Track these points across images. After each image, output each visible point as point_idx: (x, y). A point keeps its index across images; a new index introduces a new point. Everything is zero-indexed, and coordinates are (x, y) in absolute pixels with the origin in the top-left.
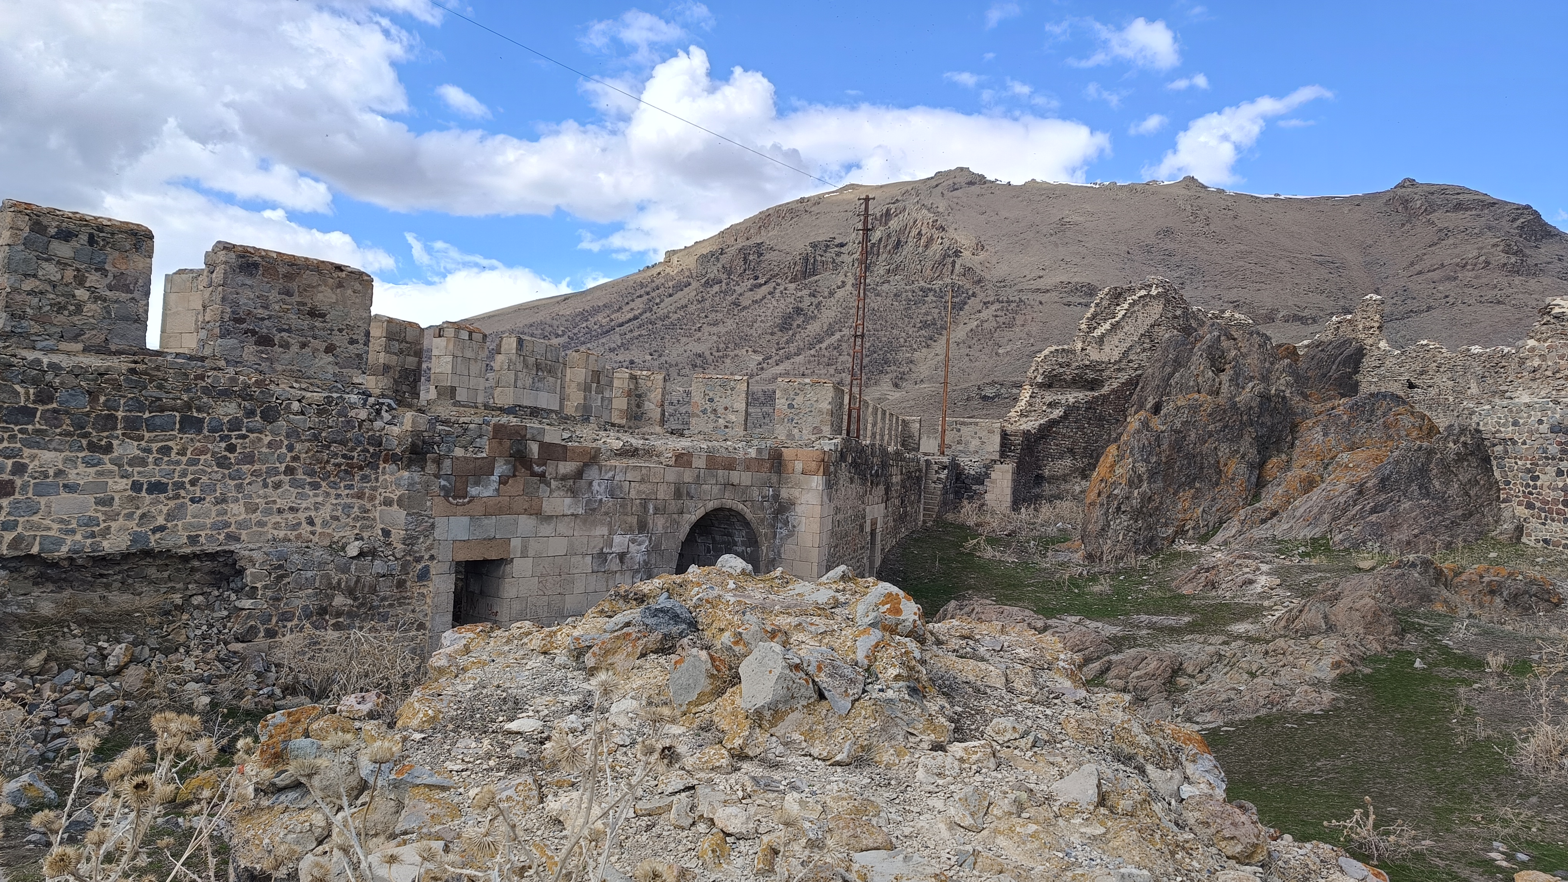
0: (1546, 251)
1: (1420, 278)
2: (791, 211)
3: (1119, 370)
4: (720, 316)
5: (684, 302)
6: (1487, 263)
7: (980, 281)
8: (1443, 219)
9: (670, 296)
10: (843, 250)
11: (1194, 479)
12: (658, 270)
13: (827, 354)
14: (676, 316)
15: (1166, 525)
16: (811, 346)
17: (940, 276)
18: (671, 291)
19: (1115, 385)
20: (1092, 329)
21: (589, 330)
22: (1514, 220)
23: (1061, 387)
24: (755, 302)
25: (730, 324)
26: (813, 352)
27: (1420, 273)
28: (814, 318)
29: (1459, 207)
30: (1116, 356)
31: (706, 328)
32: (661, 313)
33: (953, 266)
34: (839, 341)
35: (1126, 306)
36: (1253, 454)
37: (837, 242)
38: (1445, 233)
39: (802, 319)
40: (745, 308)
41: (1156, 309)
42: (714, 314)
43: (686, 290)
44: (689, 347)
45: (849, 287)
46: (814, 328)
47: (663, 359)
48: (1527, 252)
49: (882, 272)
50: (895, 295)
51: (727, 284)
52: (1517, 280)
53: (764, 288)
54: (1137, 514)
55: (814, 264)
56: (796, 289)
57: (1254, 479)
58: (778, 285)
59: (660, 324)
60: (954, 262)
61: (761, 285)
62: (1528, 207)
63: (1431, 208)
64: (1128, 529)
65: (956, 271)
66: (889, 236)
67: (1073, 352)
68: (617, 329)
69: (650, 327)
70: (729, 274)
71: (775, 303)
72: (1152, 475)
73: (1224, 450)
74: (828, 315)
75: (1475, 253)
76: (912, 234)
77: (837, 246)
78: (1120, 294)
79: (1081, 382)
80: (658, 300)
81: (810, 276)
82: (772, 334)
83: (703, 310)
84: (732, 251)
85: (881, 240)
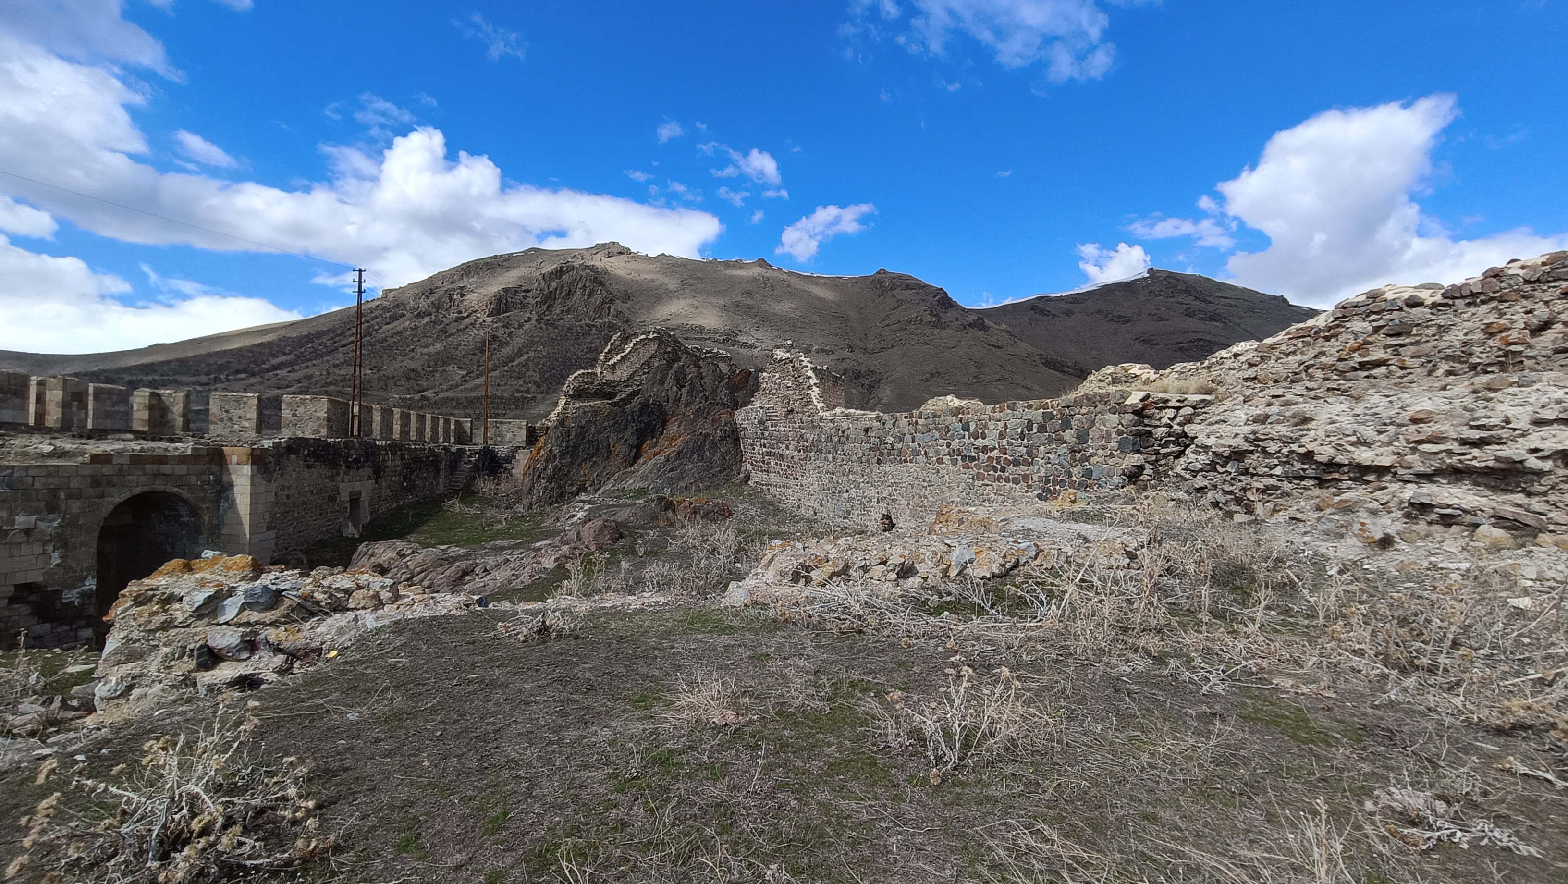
0: (951, 314)
1: (888, 328)
2: (486, 264)
3: (628, 386)
4: (430, 340)
5: (400, 328)
6: (921, 321)
7: (627, 321)
8: (900, 294)
9: (388, 324)
10: (528, 294)
11: (593, 456)
12: (377, 303)
13: (517, 370)
14: (393, 340)
15: (572, 485)
16: (505, 364)
17: (601, 317)
18: (388, 320)
19: (623, 396)
20: (607, 359)
21: (315, 350)
22: (935, 297)
23: (587, 397)
24: (459, 330)
25: (439, 346)
26: (506, 368)
27: (888, 325)
28: (507, 343)
29: (908, 287)
30: (625, 376)
31: (419, 350)
32: (379, 337)
33: (609, 310)
34: (526, 360)
35: (631, 345)
36: (633, 440)
37: (523, 288)
38: (900, 303)
39: (498, 343)
40: (451, 335)
41: (653, 348)
42: (425, 340)
43: (401, 319)
44: (405, 363)
45: (533, 322)
46: (506, 351)
47: (382, 373)
48: (941, 315)
49: (558, 311)
50: (568, 329)
51: (436, 316)
52: (936, 331)
53: (467, 320)
54: (550, 480)
55: (506, 304)
56: (492, 322)
57: (632, 454)
58: (478, 318)
59: (378, 346)
60: (609, 308)
61: (464, 318)
62: (942, 289)
63: (893, 287)
64: (546, 488)
65: (611, 314)
66: (562, 287)
67: (595, 374)
68: (341, 349)
69: (370, 348)
70: (438, 309)
71: (475, 331)
72: (563, 454)
73: (613, 438)
74: (518, 341)
75: (915, 315)
76: (579, 286)
77: (524, 291)
78: (628, 337)
79: (600, 394)
80: (377, 327)
81: (503, 313)
82: (474, 354)
83: (415, 335)
84: (441, 291)
85: (556, 289)
